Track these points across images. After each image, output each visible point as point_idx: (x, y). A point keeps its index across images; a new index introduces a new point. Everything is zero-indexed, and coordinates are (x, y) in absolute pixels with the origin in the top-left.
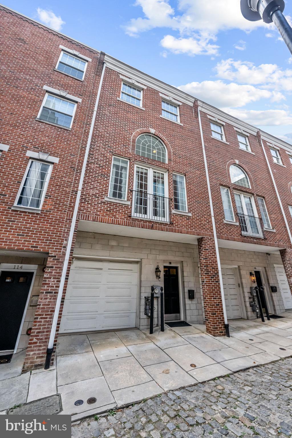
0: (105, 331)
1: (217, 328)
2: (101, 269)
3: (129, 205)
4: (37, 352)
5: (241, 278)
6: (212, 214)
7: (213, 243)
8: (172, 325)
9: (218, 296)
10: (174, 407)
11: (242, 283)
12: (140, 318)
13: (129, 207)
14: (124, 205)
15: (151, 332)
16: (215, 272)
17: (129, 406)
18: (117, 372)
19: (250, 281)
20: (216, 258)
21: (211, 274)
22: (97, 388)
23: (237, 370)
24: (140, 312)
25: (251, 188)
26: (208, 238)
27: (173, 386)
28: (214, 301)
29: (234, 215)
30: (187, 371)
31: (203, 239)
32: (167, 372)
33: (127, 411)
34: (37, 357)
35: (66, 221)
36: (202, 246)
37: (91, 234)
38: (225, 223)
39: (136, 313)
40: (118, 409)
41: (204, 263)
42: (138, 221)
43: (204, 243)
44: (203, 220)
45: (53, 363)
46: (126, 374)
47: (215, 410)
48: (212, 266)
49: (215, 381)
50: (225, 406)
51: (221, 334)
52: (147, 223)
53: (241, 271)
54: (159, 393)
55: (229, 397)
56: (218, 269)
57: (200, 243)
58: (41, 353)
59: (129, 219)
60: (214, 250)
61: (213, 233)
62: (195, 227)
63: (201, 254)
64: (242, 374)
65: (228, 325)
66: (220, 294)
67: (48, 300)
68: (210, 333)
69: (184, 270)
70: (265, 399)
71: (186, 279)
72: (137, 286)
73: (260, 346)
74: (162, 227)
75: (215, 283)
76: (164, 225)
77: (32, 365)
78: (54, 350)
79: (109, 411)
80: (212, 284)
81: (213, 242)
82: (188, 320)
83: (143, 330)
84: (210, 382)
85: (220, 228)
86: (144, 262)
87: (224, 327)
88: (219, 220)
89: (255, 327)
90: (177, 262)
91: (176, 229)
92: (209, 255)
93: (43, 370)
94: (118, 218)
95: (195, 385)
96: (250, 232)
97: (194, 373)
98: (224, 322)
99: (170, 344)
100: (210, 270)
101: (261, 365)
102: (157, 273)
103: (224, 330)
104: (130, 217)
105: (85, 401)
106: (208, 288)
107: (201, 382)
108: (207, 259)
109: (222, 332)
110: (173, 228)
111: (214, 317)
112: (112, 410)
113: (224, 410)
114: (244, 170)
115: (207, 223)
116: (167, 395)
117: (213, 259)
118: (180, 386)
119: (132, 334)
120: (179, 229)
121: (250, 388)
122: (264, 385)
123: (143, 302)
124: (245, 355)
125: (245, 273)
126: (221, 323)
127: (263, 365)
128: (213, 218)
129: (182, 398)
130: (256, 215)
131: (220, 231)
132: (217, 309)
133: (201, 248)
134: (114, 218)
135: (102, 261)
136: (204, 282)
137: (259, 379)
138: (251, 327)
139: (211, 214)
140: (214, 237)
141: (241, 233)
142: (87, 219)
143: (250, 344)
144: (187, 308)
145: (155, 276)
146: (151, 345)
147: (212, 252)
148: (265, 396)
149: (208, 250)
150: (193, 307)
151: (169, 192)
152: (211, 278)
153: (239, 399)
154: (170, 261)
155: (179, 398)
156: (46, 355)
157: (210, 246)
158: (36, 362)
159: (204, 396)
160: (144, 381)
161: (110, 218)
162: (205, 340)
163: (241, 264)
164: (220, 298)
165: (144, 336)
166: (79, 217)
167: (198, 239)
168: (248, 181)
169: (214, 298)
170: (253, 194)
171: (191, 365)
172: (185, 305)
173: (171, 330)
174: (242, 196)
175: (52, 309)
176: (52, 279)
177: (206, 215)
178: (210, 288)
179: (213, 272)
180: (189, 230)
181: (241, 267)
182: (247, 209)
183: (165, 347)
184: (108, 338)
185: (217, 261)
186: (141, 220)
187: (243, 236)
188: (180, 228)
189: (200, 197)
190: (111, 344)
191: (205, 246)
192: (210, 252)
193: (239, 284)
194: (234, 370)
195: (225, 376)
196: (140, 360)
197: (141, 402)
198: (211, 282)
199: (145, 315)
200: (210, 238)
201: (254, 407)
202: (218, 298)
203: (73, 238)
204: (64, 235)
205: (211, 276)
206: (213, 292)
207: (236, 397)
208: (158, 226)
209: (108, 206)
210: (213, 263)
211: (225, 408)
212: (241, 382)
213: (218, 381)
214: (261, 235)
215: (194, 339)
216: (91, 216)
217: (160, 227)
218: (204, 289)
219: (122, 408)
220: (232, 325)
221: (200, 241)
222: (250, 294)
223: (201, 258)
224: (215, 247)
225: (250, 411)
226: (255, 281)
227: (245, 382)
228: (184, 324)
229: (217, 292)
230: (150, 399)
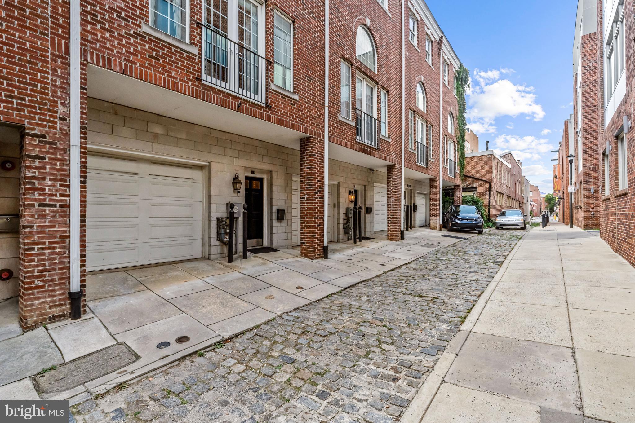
0: (155, 265)
1: (315, 251)
2: (136, 174)
3: (196, 55)
4: (48, 300)
5: (339, 197)
6: (327, 103)
7: (322, 147)
8: (255, 251)
9: (320, 215)
10: (296, 326)
11: (339, 203)
12: (210, 246)
13: (197, 61)
14: (185, 54)
15: (230, 260)
16: (320, 186)
17: (239, 335)
18: (203, 307)
19: (347, 201)
20: (324, 167)
21: (315, 188)
22: (183, 327)
23: (348, 286)
24: (210, 238)
25: (376, 73)
26: (317, 139)
27: (286, 308)
28: (315, 221)
29: (351, 111)
30: (294, 293)
31: (311, 140)
32: (272, 297)
33: (239, 340)
34: (50, 306)
35: (53, 60)
36: (308, 150)
37: (106, 104)
38: (340, 120)
39: (202, 239)
40: (225, 341)
41: (307, 173)
42: (214, 92)
43: (310, 145)
44: (312, 110)
45: (85, 311)
46: (217, 306)
47: (342, 320)
48: (317, 178)
49: (329, 298)
50: (352, 315)
51: (319, 256)
52: (229, 98)
53: (341, 188)
54: (272, 317)
55: (350, 308)
56: (324, 182)
57: (304, 146)
58: (58, 300)
59: (197, 83)
60: (322, 157)
61: (324, 132)
62: (301, 119)
63: (304, 161)
64: (353, 288)
65: (327, 247)
66: (322, 213)
67: (49, 219)
68: (306, 256)
69: (273, 183)
70: (384, 304)
71: (275, 196)
72: (201, 203)
73: (361, 264)
74: (254, 110)
75: (319, 199)
76: (257, 108)
77: (44, 319)
78: (84, 293)
79: (215, 344)
80: (315, 200)
81: (322, 145)
82: (275, 245)
83: (216, 259)
84: (324, 299)
85: (333, 126)
86: (215, 167)
87: (322, 249)
88: (333, 115)
89: (349, 248)
90: (262, 171)
91: (275, 117)
92: (315, 163)
93: (70, 321)
94: (176, 79)
95: (309, 304)
96: (363, 139)
97: (303, 294)
98: (323, 244)
99: (262, 271)
100: (315, 183)
101: (368, 279)
102: (235, 185)
103: (322, 252)
104: (199, 79)
105: (172, 341)
106: (310, 205)
107: (314, 300)
108: (313, 168)
109: (320, 255)
110: (270, 116)
111: (313, 238)
112: (218, 342)
113: (352, 319)
114: (374, 39)
115: (318, 115)
116: (282, 317)
117: (320, 169)
118: (293, 308)
119: (203, 265)
120: (279, 119)
121: (367, 298)
122: (378, 294)
123: (214, 224)
124: (350, 273)
125: (344, 192)
126: (319, 245)
127: (370, 279)
128: (326, 109)
129: (301, 317)
130: (375, 115)
131: (333, 131)
132: (318, 230)
133: (306, 152)
134: (168, 76)
135: (135, 160)
136: (304, 198)
137: (371, 290)
138: (344, 249)
139: (324, 103)
140: (324, 139)
141: (356, 137)
142: (107, 66)
143: (351, 263)
144: (274, 231)
145: (232, 189)
146: (236, 275)
147: (320, 159)
148: (384, 302)
149: (315, 155)
150: (281, 230)
151: (266, 49)
152: (315, 193)
153: (362, 308)
154: (253, 170)
155: (297, 317)
156: (68, 302)
157: (318, 151)
158: (50, 313)
159: (325, 312)
160: (246, 310)
161: (158, 75)
162: (303, 263)
163: (341, 180)
164: (322, 218)
165: (222, 266)
166: (85, 56)
167: (301, 139)
168: (374, 60)
169: (315, 218)
170: (378, 84)
171: (298, 288)
172: (271, 227)
173: (256, 257)
174: (365, 82)
175: (63, 233)
176: (47, 180)
177: (318, 103)
178: (312, 205)
179: (318, 186)
180: (294, 123)
181: (341, 183)
182: (367, 104)
183: (257, 275)
184: (167, 273)
185: (324, 172)
186: (219, 90)
187: (357, 142)
188: (281, 117)
189: (312, 69)
190: (176, 279)
191: (311, 149)
192: (317, 159)
193: (335, 205)
194: (345, 287)
195: (337, 292)
196: (229, 291)
197: (253, 329)
198: (314, 199)
199: (218, 242)
200: (320, 140)
201: (378, 311)
202: (320, 218)
203: (81, 103)
204: (55, 92)
205: (315, 190)
206: (315, 211)
207: (358, 307)
208: (248, 108)
209: (153, 46)
210: (320, 174)
211: (352, 317)
212: (356, 295)
213: (332, 298)
214: (374, 144)
215: (289, 264)
216: (115, 61)
217: (251, 109)
218: (303, 207)
219: (231, 338)
220: (332, 247)
221: (305, 142)
222: (345, 215)
223: (303, 167)
224: (324, 153)
225: (377, 315)
226: (354, 201)
227: (360, 295)
228: (270, 249)
229: (320, 211)
230: (263, 324)
